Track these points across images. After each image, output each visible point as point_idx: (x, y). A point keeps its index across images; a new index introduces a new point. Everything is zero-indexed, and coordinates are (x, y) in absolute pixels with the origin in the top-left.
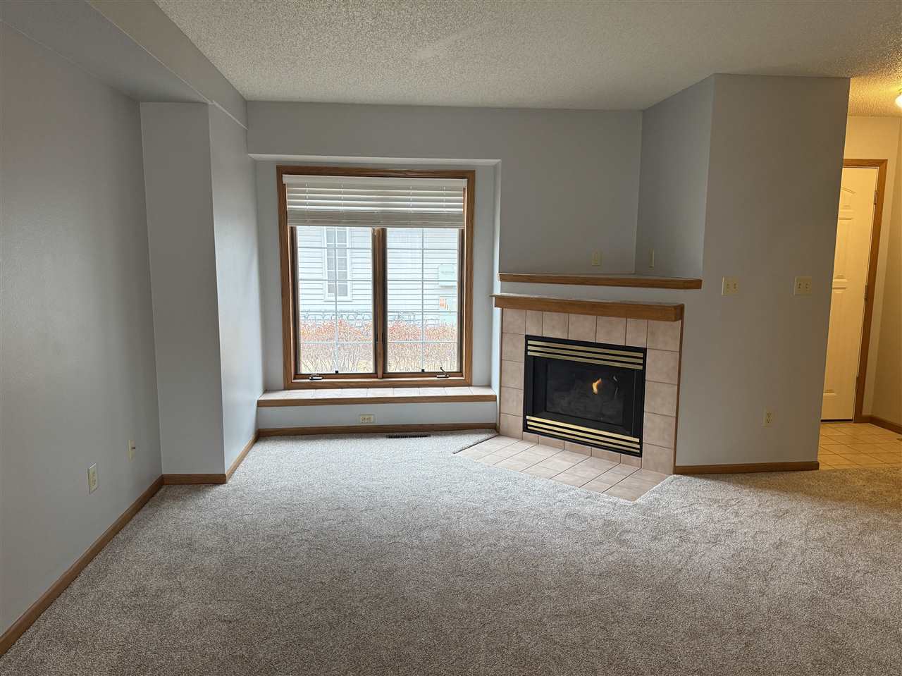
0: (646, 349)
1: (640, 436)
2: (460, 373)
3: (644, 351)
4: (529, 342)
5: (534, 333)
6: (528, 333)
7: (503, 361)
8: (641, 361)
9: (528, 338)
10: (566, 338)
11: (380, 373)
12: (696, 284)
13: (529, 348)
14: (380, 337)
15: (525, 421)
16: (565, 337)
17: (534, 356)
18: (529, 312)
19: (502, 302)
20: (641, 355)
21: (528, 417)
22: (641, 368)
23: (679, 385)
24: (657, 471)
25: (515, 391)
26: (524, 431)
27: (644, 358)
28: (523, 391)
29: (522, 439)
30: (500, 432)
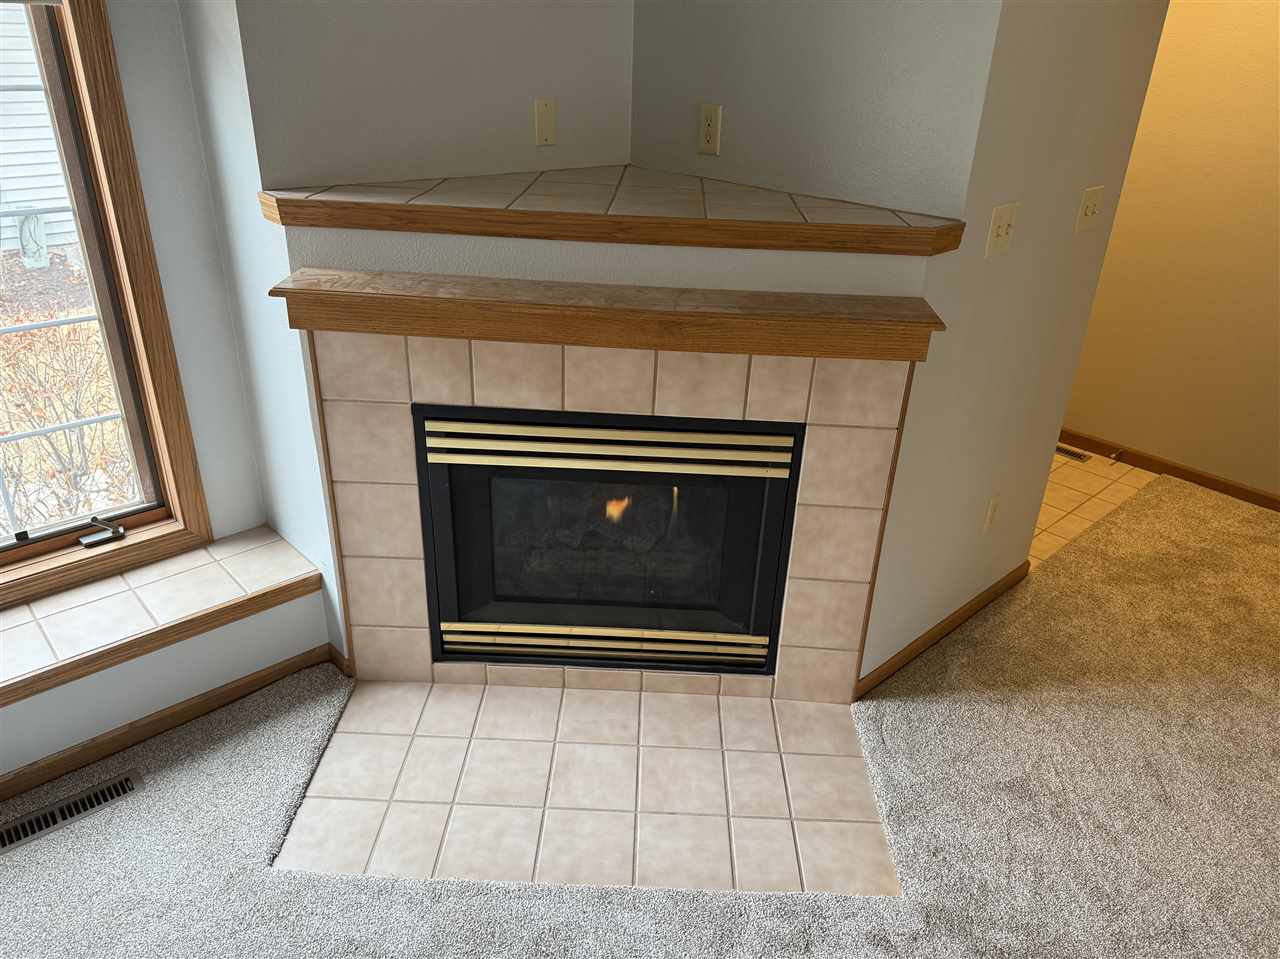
0: (802, 427)
1: (772, 631)
2: (160, 510)
3: (797, 431)
4: (430, 426)
5: (445, 398)
6: (419, 399)
7: (338, 488)
8: (787, 458)
9: (422, 413)
10: (558, 408)
12: (945, 237)
13: (431, 442)
15: (438, 634)
16: (550, 404)
17: (450, 466)
18: (416, 342)
20: (789, 442)
21: (444, 626)
22: (784, 474)
23: (886, 510)
24: (811, 699)
25: (395, 567)
26: (436, 659)
27: (796, 451)
28: (422, 563)
29: (434, 681)
30: (358, 676)
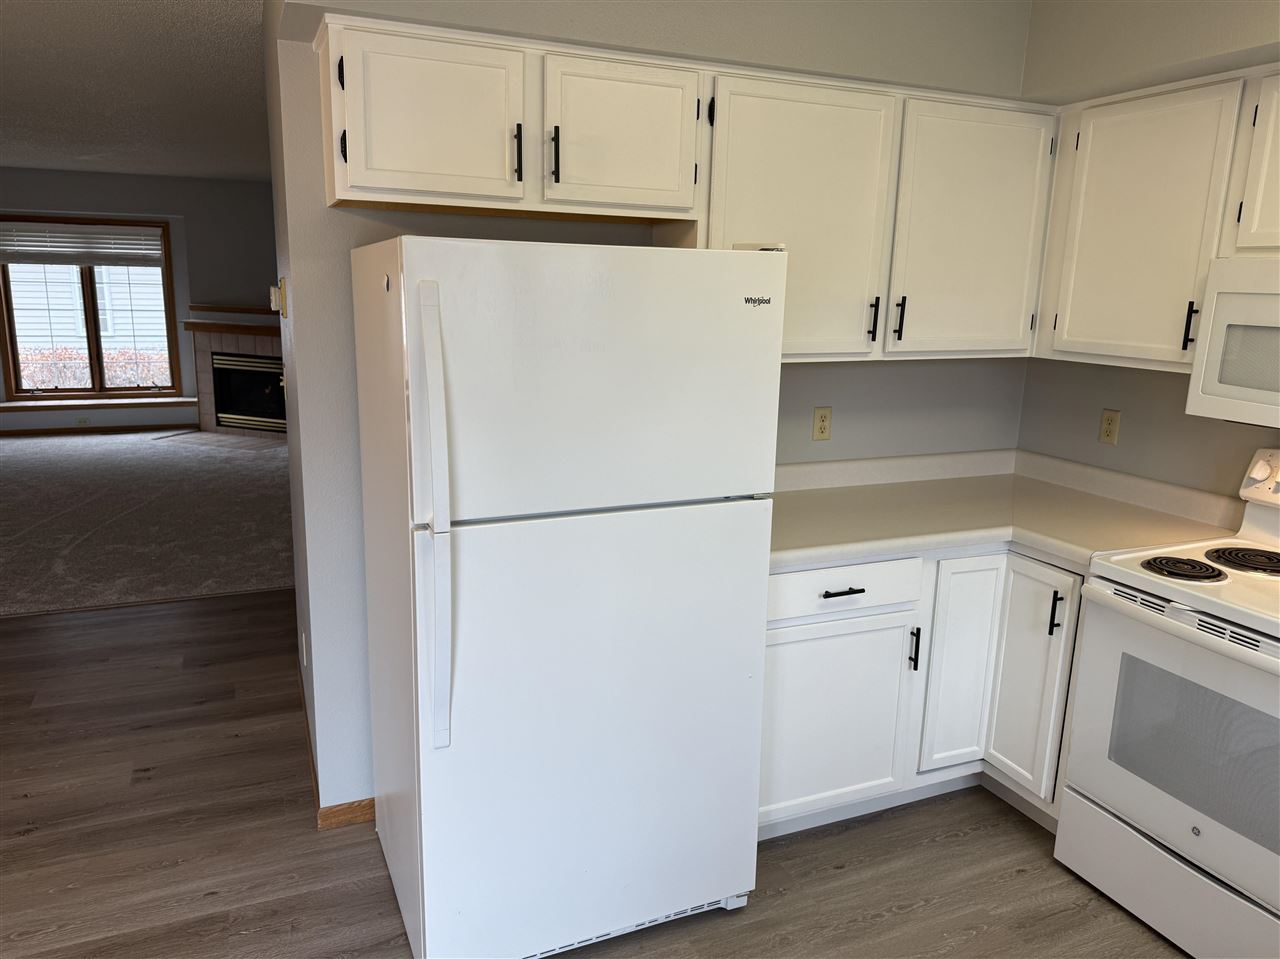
2: (173, 386)
4: (215, 357)
5: (219, 350)
6: (214, 350)
7: (198, 374)
9: (213, 354)
11: (97, 387)
13: (215, 361)
14: (94, 356)
15: (217, 418)
17: (220, 368)
18: (212, 334)
19: (189, 326)
21: (218, 415)
25: (208, 395)
26: (217, 426)
28: (214, 395)
29: (216, 432)
